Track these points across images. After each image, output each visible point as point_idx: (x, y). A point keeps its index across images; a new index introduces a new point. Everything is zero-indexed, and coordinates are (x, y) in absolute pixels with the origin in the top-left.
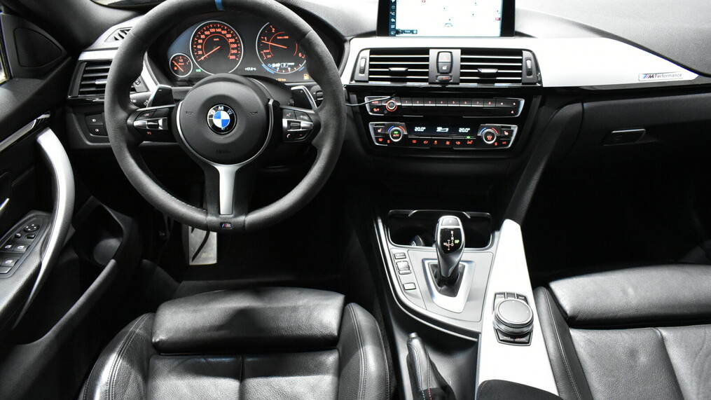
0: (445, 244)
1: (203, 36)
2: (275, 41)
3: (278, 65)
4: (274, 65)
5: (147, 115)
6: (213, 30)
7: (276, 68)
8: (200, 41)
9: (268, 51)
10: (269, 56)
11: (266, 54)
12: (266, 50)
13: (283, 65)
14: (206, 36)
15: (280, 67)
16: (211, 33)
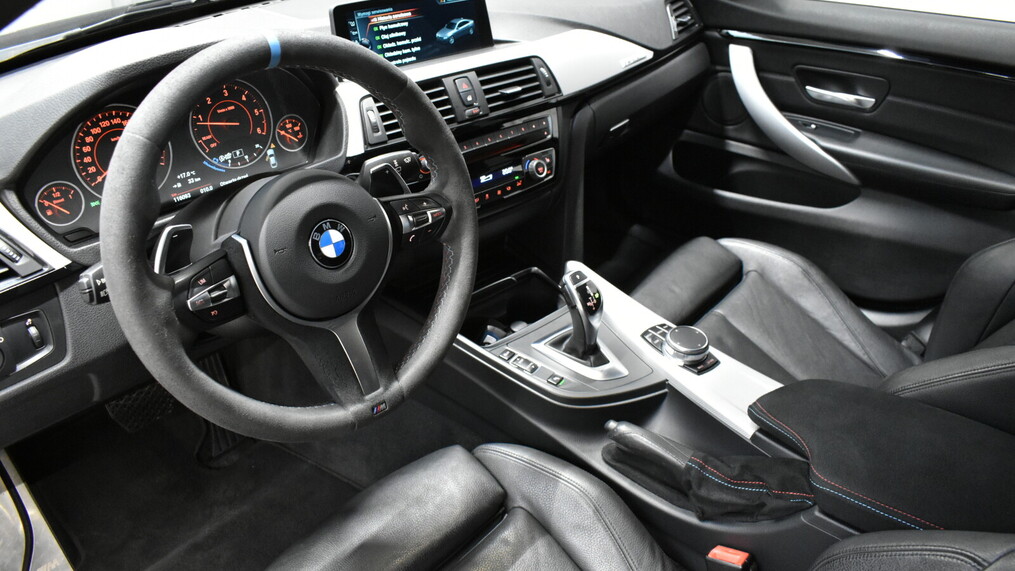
0: (589, 304)
1: (89, 139)
2: (216, 117)
3: (228, 156)
4: (222, 158)
5: (203, 281)
6: (106, 124)
7: (226, 162)
8: (86, 149)
9: (209, 137)
10: (212, 146)
11: (208, 142)
12: (205, 136)
13: (236, 155)
14: (96, 136)
15: (232, 159)
16: (104, 130)
